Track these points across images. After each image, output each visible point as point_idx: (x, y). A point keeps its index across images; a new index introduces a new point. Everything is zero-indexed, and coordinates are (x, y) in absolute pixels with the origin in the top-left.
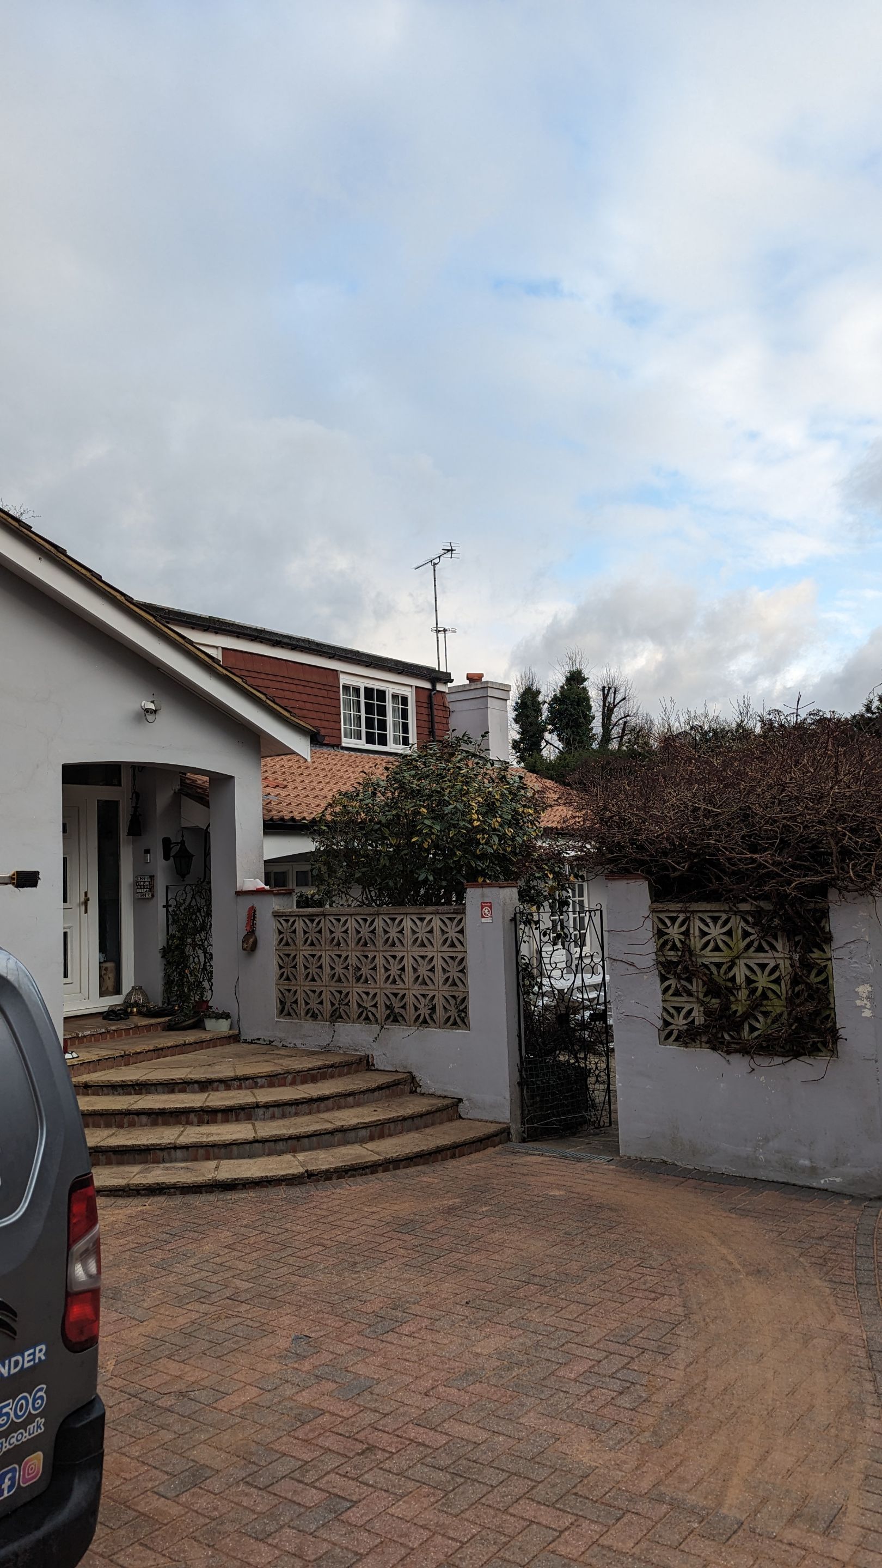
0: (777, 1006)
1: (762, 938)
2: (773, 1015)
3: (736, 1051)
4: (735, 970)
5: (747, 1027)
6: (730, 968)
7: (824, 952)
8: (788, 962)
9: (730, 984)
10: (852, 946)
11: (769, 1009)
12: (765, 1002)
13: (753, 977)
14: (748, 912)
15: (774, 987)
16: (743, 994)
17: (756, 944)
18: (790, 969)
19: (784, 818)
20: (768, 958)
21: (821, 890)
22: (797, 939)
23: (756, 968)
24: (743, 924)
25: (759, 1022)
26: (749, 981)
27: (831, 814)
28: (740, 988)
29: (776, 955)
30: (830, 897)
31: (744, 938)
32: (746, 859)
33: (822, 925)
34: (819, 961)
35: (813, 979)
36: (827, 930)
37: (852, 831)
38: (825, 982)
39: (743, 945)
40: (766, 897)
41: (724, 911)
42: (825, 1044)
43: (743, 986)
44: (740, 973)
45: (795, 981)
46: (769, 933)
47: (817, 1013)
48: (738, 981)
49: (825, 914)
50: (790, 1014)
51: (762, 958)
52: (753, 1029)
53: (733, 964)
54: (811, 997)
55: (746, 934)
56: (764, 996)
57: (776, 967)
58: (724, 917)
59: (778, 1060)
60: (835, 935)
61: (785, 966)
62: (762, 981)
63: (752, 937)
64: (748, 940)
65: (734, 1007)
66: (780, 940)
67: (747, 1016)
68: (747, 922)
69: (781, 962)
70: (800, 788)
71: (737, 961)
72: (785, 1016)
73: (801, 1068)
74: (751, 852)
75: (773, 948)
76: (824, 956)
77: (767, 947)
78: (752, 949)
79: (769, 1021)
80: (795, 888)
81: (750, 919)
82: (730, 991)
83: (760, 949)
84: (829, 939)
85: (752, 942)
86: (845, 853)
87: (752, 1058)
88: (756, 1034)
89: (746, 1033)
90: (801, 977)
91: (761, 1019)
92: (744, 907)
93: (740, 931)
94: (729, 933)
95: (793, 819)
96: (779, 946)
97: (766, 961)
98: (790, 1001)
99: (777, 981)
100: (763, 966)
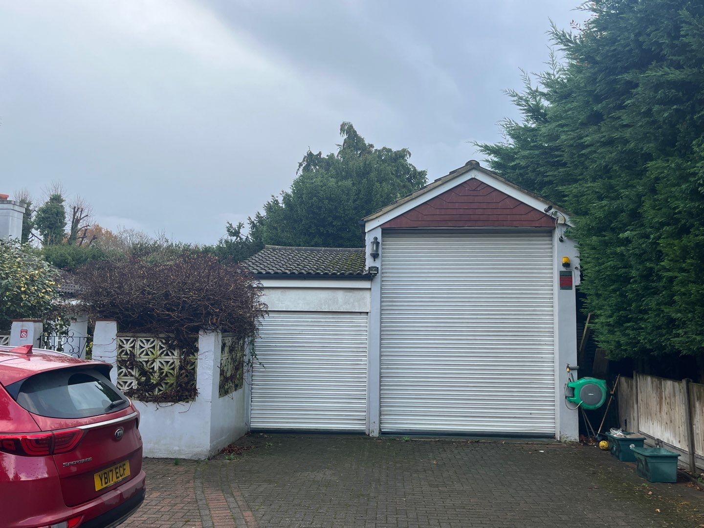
0: (171, 380)
1: (168, 349)
2: (170, 384)
3: (150, 401)
4: (154, 364)
5: (157, 390)
6: (152, 363)
7: (195, 356)
8: (179, 360)
9: (151, 371)
10: (207, 353)
11: (168, 381)
12: (166, 378)
13: (162, 367)
14: (163, 338)
15: (171, 371)
16: (156, 375)
17: (165, 353)
18: (179, 364)
19: (184, 297)
20: (170, 359)
21: (196, 330)
22: (184, 350)
23: (164, 363)
24: (160, 343)
25: (163, 387)
26: (160, 369)
27: (204, 297)
28: (156, 372)
29: (174, 357)
30: (200, 333)
31: (160, 350)
32: (166, 314)
33: (195, 344)
34: (192, 360)
35: (189, 368)
36: (197, 346)
37: (212, 305)
38: (194, 369)
39: (159, 353)
40: (172, 332)
41: (152, 337)
42: (190, 396)
43: (157, 371)
44: (156, 366)
45: (181, 368)
46: (171, 348)
47: (188, 383)
48: (155, 369)
49: (196, 340)
50: (177, 383)
51: (167, 358)
52: (160, 390)
53: (154, 361)
54: (187, 376)
55: (161, 348)
56: (166, 375)
57: (173, 363)
58: (152, 340)
59: (170, 404)
60: (200, 349)
61: (177, 362)
62: (166, 369)
63: (164, 349)
64: (161, 351)
65: (152, 381)
66: (176, 351)
67: (158, 384)
68: (162, 342)
69: (176, 360)
70: (193, 285)
71: (156, 360)
72: (175, 384)
73: (180, 407)
74: (168, 311)
75: (173, 354)
76: (195, 358)
77: (170, 354)
78: (163, 355)
79: (167, 387)
80: (185, 328)
81: (164, 341)
82: (151, 373)
83: (167, 355)
84: (197, 350)
85: (164, 351)
86: (208, 314)
87: (158, 403)
88: (161, 392)
89: (156, 392)
90: (184, 367)
91: (164, 386)
92: (161, 335)
93: (158, 346)
94: (153, 347)
95: (188, 298)
96: (176, 354)
97: (168, 360)
98: (178, 377)
99: (173, 369)
100: (167, 362)
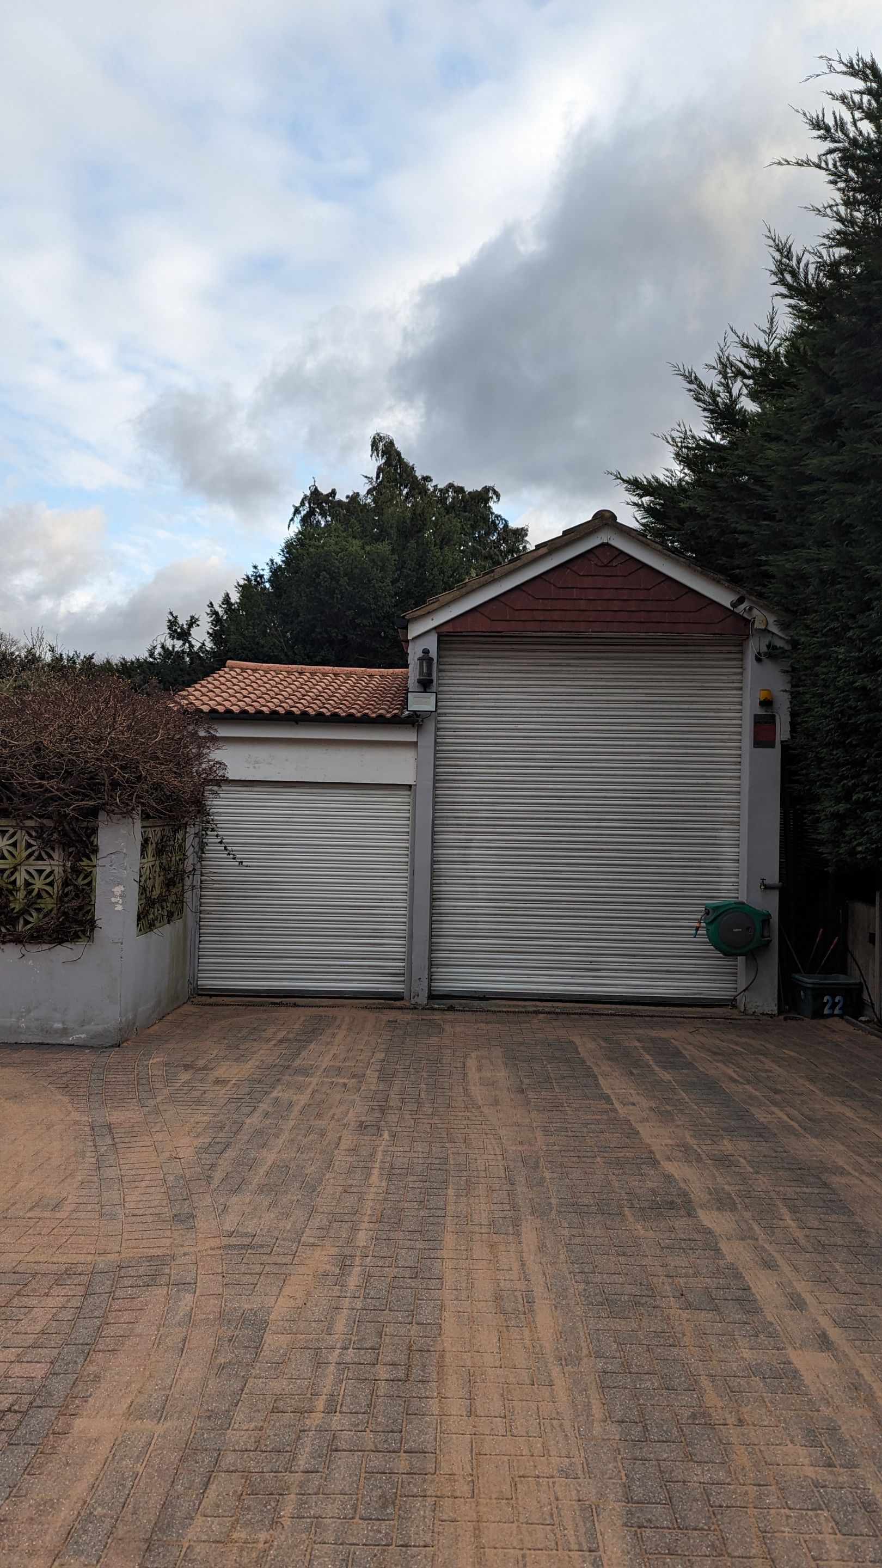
0: (48, 904)
1: (42, 848)
2: (45, 911)
3: (11, 941)
4: (17, 874)
5: (21, 921)
6: (12, 873)
7: (91, 861)
8: (61, 869)
9: (11, 887)
10: (113, 856)
11: (42, 906)
12: (39, 901)
13: (31, 881)
14: (32, 828)
15: (48, 888)
16: (21, 894)
17: (36, 854)
18: (63, 874)
19: (70, 753)
20: (46, 866)
21: (93, 813)
22: (70, 850)
23: (34, 873)
24: (27, 837)
25: (32, 917)
26: (27, 884)
27: (107, 754)
28: (18, 890)
29: (52, 862)
30: (100, 818)
31: (27, 849)
32: (36, 784)
33: (92, 839)
34: (86, 868)
35: (80, 882)
36: (95, 843)
37: (122, 768)
38: (90, 884)
39: (25, 854)
40: (49, 817)
41: (12, 826)
42: (84, 932)
43: (22, 888)
44: (21, 877)
45: (66, 883)
46: (48, 844)
47: (80, 908)
48: (18, 883)
49: (95, 831)
50: (58, 910)
51: (40, 865)
52: (27, 922)
53: (15, 869)
54: (77, 896)
55: (29, 845)
56: (39, 896)
57: (52, 872)
58: (11, 831)
59: (46, 947)
60: (100, 848)
61: (59, 871)
62: (39, 884)
63: (34, 848)
64: (30, 850)
65: (12, 905)
66: (56, 850)
67: (24, 911)
68: (30, 835)
69: (56, 868)
70: (86, 731)
71: (19, 867)
72: (55, 911)
73: (63, 952)
74: (40, 779)
75: (50, 857)
76: (91, 864)
77: (45, 857)
78: (33, 858)
79: (41, 916)
80: (73, 810)
81: (34, 834)
82: (10, 892)
83: (40, 858)
84: (96, 851)
85: (33, 852)
86: (115, 784)
87: (24, 946)
88: (29, 926)
89: (20, 927)
90: (70, 880)
91: (35, 914)
92: (29, 823)
93: (24, 843)
94: (14, 845)
95: (77, 755)
96: (56, 856)
97: (43, 868)
98: (60, 899)
99: (51, 884)
100: (40, 872)
